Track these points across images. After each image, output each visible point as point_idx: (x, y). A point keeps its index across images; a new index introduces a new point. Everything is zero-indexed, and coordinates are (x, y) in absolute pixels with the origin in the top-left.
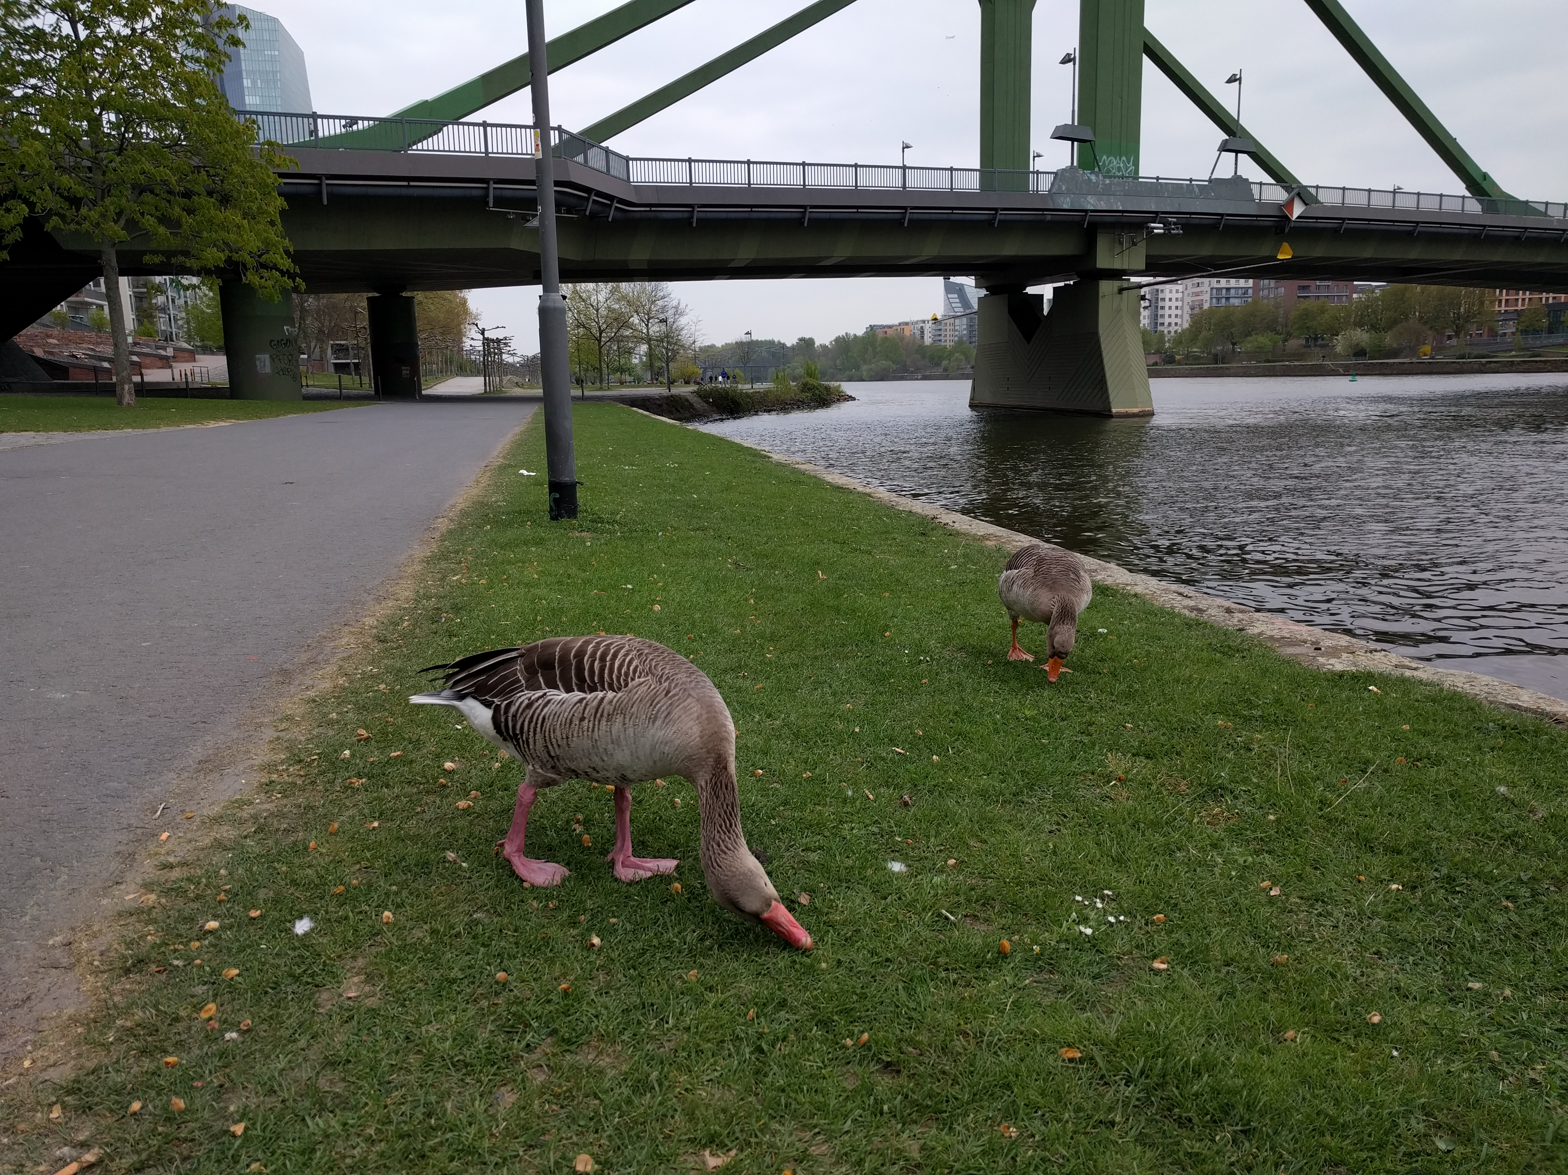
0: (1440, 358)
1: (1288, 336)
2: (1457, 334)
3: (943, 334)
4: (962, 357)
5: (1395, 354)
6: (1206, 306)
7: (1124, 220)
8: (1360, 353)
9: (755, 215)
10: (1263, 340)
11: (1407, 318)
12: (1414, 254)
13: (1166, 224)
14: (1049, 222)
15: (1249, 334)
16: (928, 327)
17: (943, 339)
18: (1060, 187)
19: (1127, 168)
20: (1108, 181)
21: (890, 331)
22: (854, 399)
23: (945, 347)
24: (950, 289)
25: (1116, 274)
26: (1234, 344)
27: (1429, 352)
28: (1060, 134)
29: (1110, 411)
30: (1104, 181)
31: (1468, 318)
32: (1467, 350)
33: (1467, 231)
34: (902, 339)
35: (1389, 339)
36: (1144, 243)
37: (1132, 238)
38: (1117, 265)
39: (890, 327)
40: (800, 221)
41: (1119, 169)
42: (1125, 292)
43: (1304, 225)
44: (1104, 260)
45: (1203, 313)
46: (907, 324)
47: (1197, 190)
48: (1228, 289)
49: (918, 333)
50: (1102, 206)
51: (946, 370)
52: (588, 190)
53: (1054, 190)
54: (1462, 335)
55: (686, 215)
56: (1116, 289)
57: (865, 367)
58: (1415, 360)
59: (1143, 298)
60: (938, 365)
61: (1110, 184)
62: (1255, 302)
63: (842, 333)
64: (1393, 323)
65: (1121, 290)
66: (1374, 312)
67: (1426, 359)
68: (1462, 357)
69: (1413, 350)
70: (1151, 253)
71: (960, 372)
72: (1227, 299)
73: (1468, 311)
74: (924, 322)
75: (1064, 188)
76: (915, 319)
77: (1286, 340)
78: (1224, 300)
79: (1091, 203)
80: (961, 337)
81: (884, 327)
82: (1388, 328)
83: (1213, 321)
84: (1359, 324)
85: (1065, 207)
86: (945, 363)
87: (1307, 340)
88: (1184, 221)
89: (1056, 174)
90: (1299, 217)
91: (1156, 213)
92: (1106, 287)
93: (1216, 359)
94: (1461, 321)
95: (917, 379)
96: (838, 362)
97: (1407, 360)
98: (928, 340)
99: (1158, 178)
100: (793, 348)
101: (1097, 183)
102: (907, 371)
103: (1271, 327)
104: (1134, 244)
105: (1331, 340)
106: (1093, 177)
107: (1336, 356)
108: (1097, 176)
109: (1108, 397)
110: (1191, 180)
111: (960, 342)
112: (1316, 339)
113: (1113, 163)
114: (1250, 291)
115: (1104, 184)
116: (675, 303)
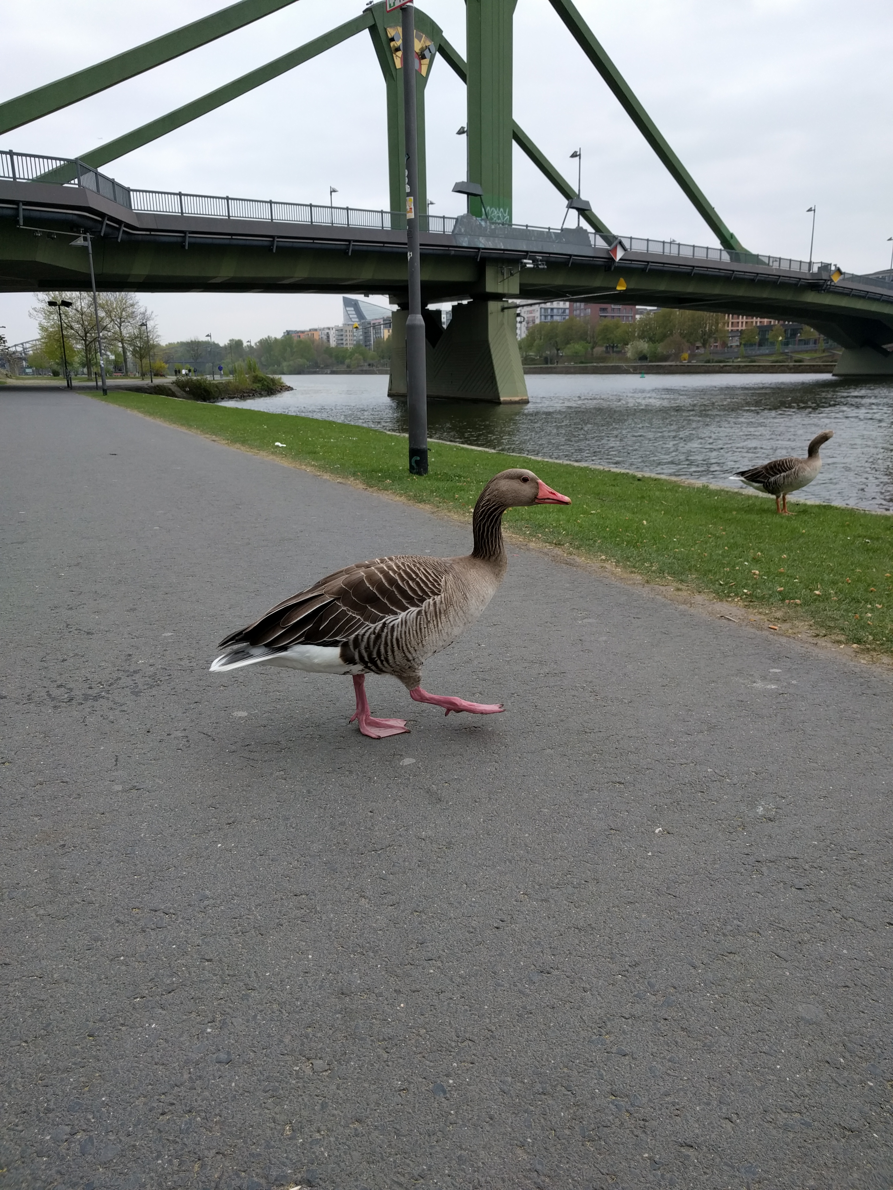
0: (694, 362)
1: (595, 345)
2: (704, 345)
3: (345, 338)
4: (361, 357)
5: (665, 358)
6: (537, 321)
7: (506, 256)
8: (643, 358)
9: (235, 242)
10: (578, 347)
11: (671, 334)
12: (690, 288)
13: (534, 261)
14: (454, 256)
15: (568, 343)
16: (332, 334)
17: (345, 343)
18: (460, 230)
19: (504, 217)
20: (493, 227)
21: (303, 336)
22: (292, 389)
23: (347, 349)
24: (347, 303)
25: (498, 297)
26: (558, 350)
27: (687, 358)
28: (459, 189)
29: (499, 399)
30: (490, 227)
31: (711, 333)
32: (711, 357)
33: (723, 274)
34: (313, 341)
35: (661, 348)
36: (518, 275)
37: (510, 270)
38: (500, 290)
39: (303, 332)
40: (269, 248)
41: (499, 218)
42: (506, 310)
43: (623, 265)
44: (491, 287)
45: (535, 326)
46: (316, 330)
47: (553, 236)
48: (552, 309)
49: (325, 337)
50: (490, 245)
51: (348, 367)
52: (102, 215)
53: (456, 232)
54: (707, 346)
55: (179, 239)
56: (500, 308)
57: (285, 364)
58: (678, 363)
59: (519, 315)
60: (342, 363)
61: (495, 228)
62: (571, 319)
63: (264, 336)
64: (664, 337)
65: (503, 309)
66: (650, 328)
67: (685, 363)
68: (708, 362)
69: (677, 356)
70: (525, 281)
71: (360, 368)
72: (552, 316)
73: (710, 330)
74: (329, 329)
75: (463, 230)
76: (322, 326)
77: (593, 348)
78: (549, 317)
79: (483, 243)
80: (358, 342)
81: (297, 332)
82: (661, 340)
83: (543, 332)
84: (641, 337)
85: (465, 245)
86: (347, 361)
87: (607, 347)
88: (545, 259)
89: (457, 219)
90: (620, 259)
91: (527, 252)
92: (493, 306)
93: (546, 361)
94: (706, 336)
95: (326, 374)
96: (263, 359)
97: (673, 363)
98: (333, 343)
99: (527, 226)
100: (225, 348)
101: (486, 227)
102: (318, 367)
103: (583, 337)
104: (512, 275)
105: (623, 348)
106: (483, 223)
107: (627, 360)
108: (486, 222)
109: (497, 389)
110: (549, 229)
111: (358, 345)
112: (613, 347)
113: (495, 213)
114: (567, 311)
115: (490, 228)
116: (142, 310)
